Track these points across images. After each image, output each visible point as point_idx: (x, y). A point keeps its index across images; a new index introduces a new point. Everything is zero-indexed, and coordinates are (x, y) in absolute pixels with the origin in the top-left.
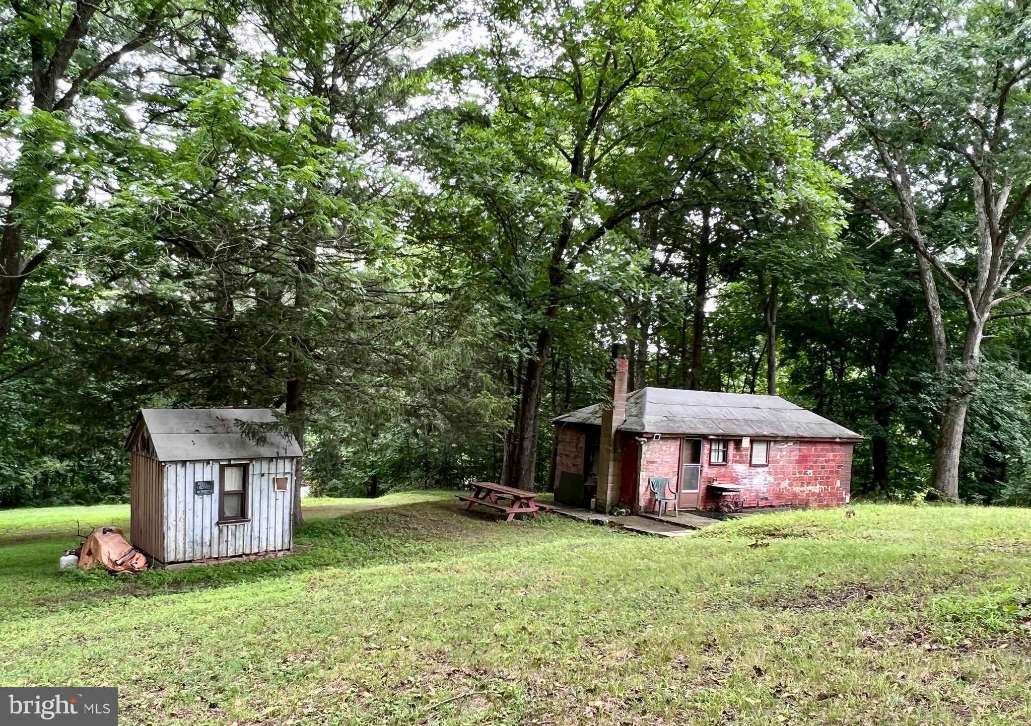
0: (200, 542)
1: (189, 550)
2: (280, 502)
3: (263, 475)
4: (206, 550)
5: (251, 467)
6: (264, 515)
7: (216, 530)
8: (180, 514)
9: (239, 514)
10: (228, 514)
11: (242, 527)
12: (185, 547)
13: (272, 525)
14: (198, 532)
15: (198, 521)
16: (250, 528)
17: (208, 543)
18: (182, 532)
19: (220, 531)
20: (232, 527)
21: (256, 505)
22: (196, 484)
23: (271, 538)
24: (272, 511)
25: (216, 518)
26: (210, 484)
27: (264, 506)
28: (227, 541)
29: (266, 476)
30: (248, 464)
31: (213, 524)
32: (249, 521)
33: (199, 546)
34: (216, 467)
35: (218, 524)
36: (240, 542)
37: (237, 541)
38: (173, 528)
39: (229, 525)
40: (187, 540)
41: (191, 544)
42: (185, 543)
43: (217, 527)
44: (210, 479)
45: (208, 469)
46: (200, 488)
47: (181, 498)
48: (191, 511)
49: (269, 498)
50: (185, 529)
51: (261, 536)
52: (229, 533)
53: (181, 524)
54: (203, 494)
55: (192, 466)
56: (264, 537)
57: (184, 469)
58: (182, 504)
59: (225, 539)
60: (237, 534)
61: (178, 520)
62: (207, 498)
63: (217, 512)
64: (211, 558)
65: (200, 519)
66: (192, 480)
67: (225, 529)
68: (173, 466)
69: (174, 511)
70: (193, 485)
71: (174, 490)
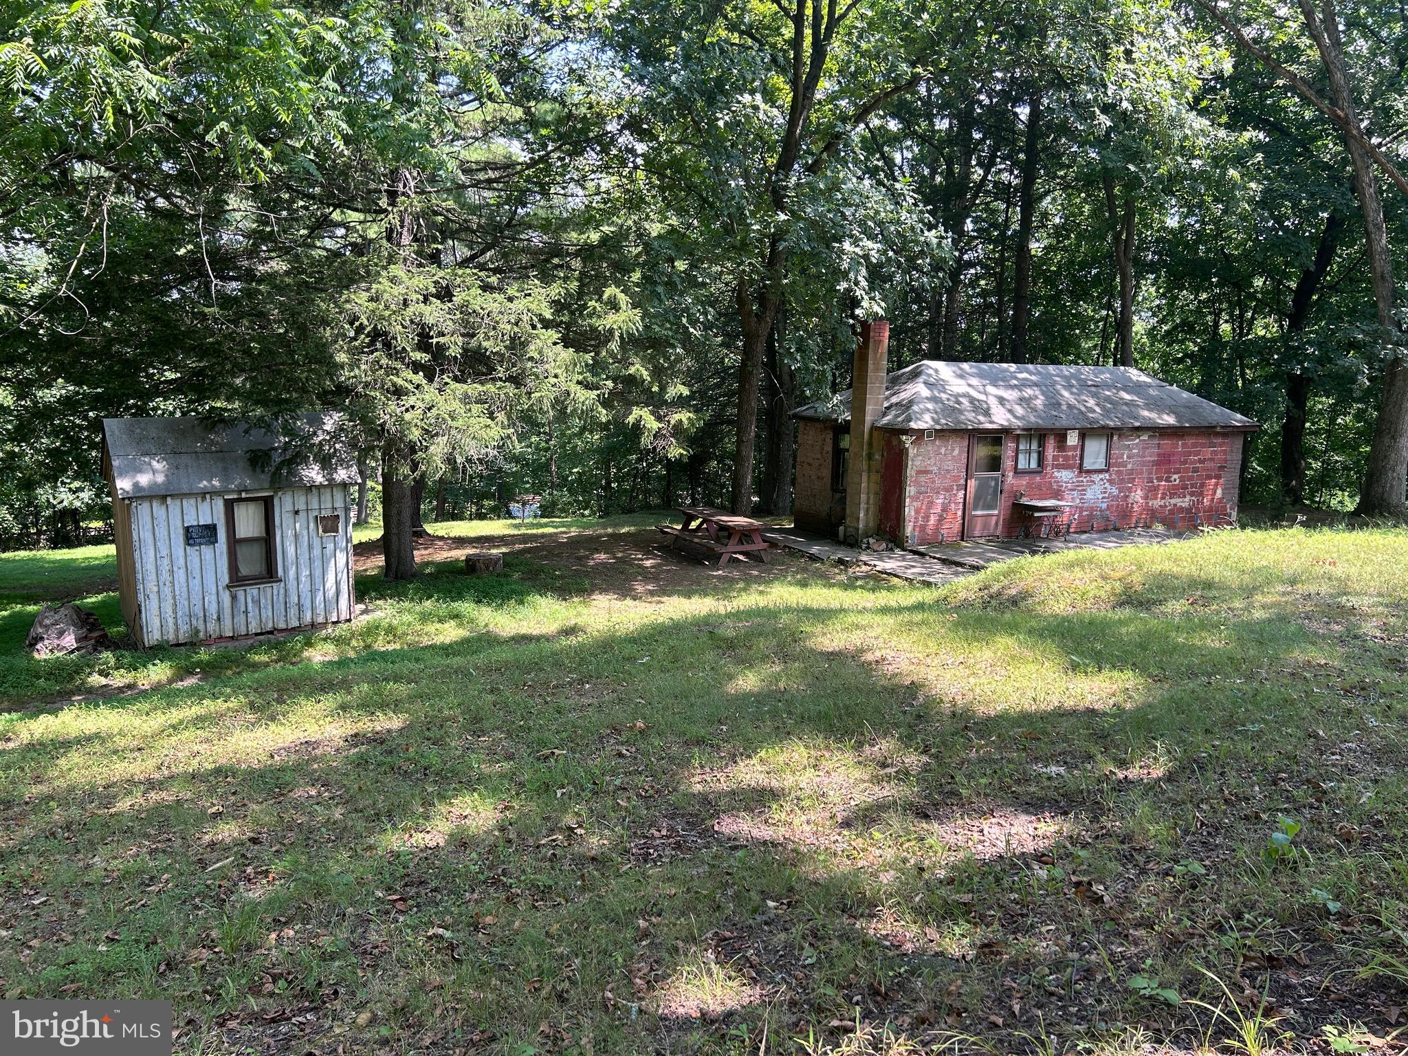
0: (200, 614)
1: (183, 628)
2: (329, 552)
3: (297, 512)
4: (212, 626)
5: (276, 501)
6: (305, 571)
7: (226, 597)
8: (165, 576)
9: (264, 572)
10: (244, 571)
11: (269, 590)
12: (176, 624)
13: (319, 585)
14: (196, 599)
15: (195, 584)
16: (282, 591)
17: (215, 617)
18: (170, 601)
19: (234, 598)
20: (253, 591)
21: (291, 558)
22: (187, 530)
23: (319, 604)
25: (225, 579)
26: (211, 528)
27: (304, 558)
28: (246, 612)
29: (302, 515)
30: (272, 497)
31: (220, 588)
32: (280, 580)
33: (201, 622)
34: (219, 504)
35: (228, 587)
36: (267, 613)
37: (263, 611)
38: (153, 597)
39: (248, 588)
40: (180, 614)
41: (187, 619)
42: (175, 618)
43: (227, 593)
44: (209, 522)
45: (205, 507)
46: (194, 535)
47: (164, 552)
48: (182, 572)
49: (310, 547)
50: (174, 597)
51: (302, 601)
52: (249, 600)
53: (167, 590)
54: (200, 544)
55: (178, 502)
56: (307, 603)
57: (164, 507)
58: (166, 561)
59: (243, 609)
60: (263, 601)
61: (161, 584)
62: (207, 551)
63: (226, 571)
64: (221, 637)
65: (197, 581)
66: (180, 525)
67: (241, 595)
68: (146, 505)
69: (154, 571)
70: (181, 531)
71: (150, 541)
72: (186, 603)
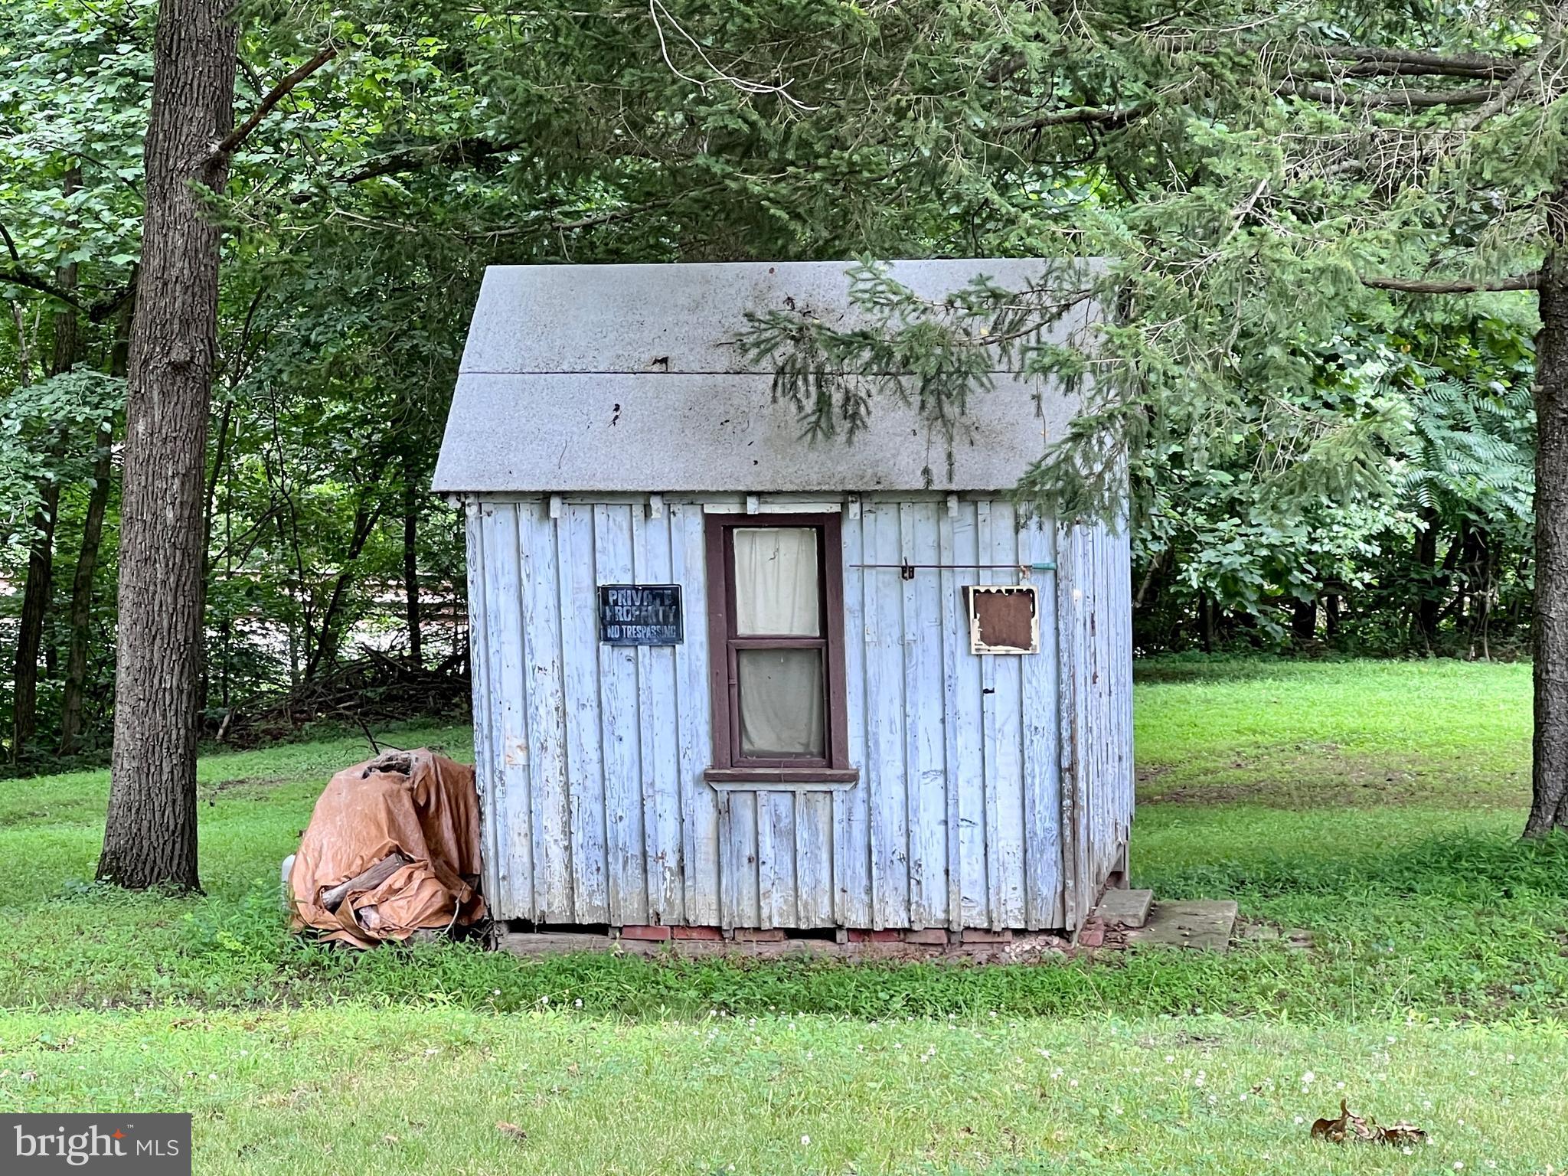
0: (635, 849)
1: (588, 881)
2: (1002, 705)
3: (908, 571)
4: (662, 888)
5: (849, 533)
6: (928, 758)
7: (703, 808)
8: (546, 725)
9: (814, 749)
10: (761, 736)
11: (822, 804)
12: (569, 866)
13: (968, 805)
14: (622, 804)
15: (621, 754)
16: (860, 812)
17: (672, 861)
18: (557, 798)
19: (724, 812)
20: (774, 800)
21: (887, 708)
22: (604, 595)
23: (970, 869)
24: (966, 740)
25: (701, 757)
26: (667, 599)
27: (927, 716)
28: (755, 860)
29: (925, 580)
30: (837, 519)
31: (687, 778)
32: (853, 778)
33: (633, 868)
34: (691, 527)
35: (709, 778)
36: (814, 873)
37: (803, 864)
38: (514, 778)
39: (762, 788)
40: (578, 838)
41: (598, 855)
42: (568, 848)
43: (708, 795)
44: (663, 580)
45: (653, 534)
46: (622, 615)
47: (544, 654)
48: (589, 717)
49: (945, 684)
50: (567, 786)
51: (917, 853)
52: (765, 827)
53: (550, 766)
54: (636, 643)
55: (584, 514)
56: (932, 859)
57: (548, 528)
58: (548, 684)
59: (748, 850)
60: (802, 834)
61: (534, 746)
62: (654, 662)
63: (703, 728)
64: (687, 926)
65: (627, 749)
66: (587, 582)
67: (743, 806)
68: (503, 516)
69: (518, 704)
70: (590, 600)
71: (511, 619)
72: (597, 808)
